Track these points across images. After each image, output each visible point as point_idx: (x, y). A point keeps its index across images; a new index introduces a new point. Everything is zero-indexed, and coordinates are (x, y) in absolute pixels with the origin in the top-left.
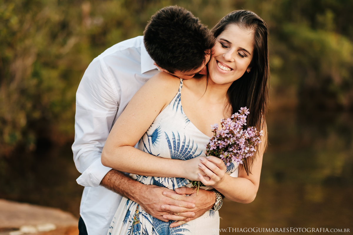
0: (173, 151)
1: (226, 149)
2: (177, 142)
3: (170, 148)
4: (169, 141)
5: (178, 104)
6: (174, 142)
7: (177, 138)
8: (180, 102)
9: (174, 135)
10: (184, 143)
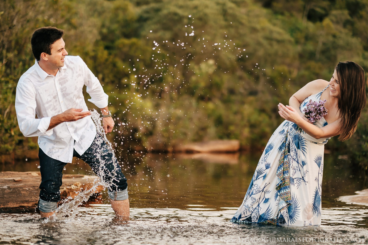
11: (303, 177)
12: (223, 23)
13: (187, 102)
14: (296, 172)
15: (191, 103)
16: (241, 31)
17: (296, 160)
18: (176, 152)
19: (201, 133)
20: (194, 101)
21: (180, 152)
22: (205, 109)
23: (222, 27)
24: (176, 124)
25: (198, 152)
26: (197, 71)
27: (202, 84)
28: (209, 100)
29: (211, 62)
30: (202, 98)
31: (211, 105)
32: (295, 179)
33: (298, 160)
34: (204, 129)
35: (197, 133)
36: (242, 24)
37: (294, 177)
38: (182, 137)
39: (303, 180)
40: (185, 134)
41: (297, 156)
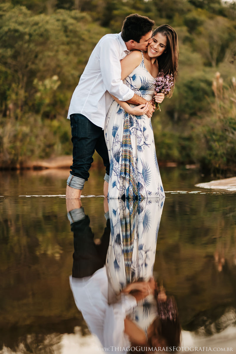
0: (143, 84)
1: (163, 88)
2: (145, 80)
3: (142, 83)
4: (141, 80)
5: (143, 64)
6: (144, 80)
7: (145, 79)
8: (144, 64)
9: (143, 78)
10: (147, 81)
11: (144, 142)
12: (65, 39)
13: (32, 120)
14: (141, 139)
15: (35, 120)
16: (83, 47)
17: (139, 129)
18: (24, 169)
19: (48, 150)
20: (39, 118)
21: (28, 169)
22: (50, 126)
23: (63, 44)
24: (22, 141)
25: (47, 168)
26: (41, 88)
27: (47, 101)
28: (54, 117)
29: (55, 78)
30: (47, 116)
31: (55, 123)
32: (142, 145)
33: (140, 129)
34: (50, 146)
35: (44, 150)
36: (83, 40)
37: (140, 145)
38: (29, 154)
39: (146, 144)
40: (32, 151)
41: (139, 125)
